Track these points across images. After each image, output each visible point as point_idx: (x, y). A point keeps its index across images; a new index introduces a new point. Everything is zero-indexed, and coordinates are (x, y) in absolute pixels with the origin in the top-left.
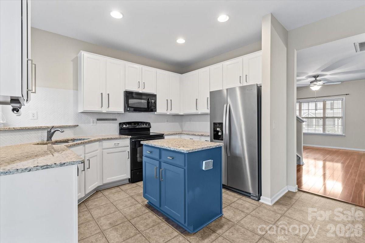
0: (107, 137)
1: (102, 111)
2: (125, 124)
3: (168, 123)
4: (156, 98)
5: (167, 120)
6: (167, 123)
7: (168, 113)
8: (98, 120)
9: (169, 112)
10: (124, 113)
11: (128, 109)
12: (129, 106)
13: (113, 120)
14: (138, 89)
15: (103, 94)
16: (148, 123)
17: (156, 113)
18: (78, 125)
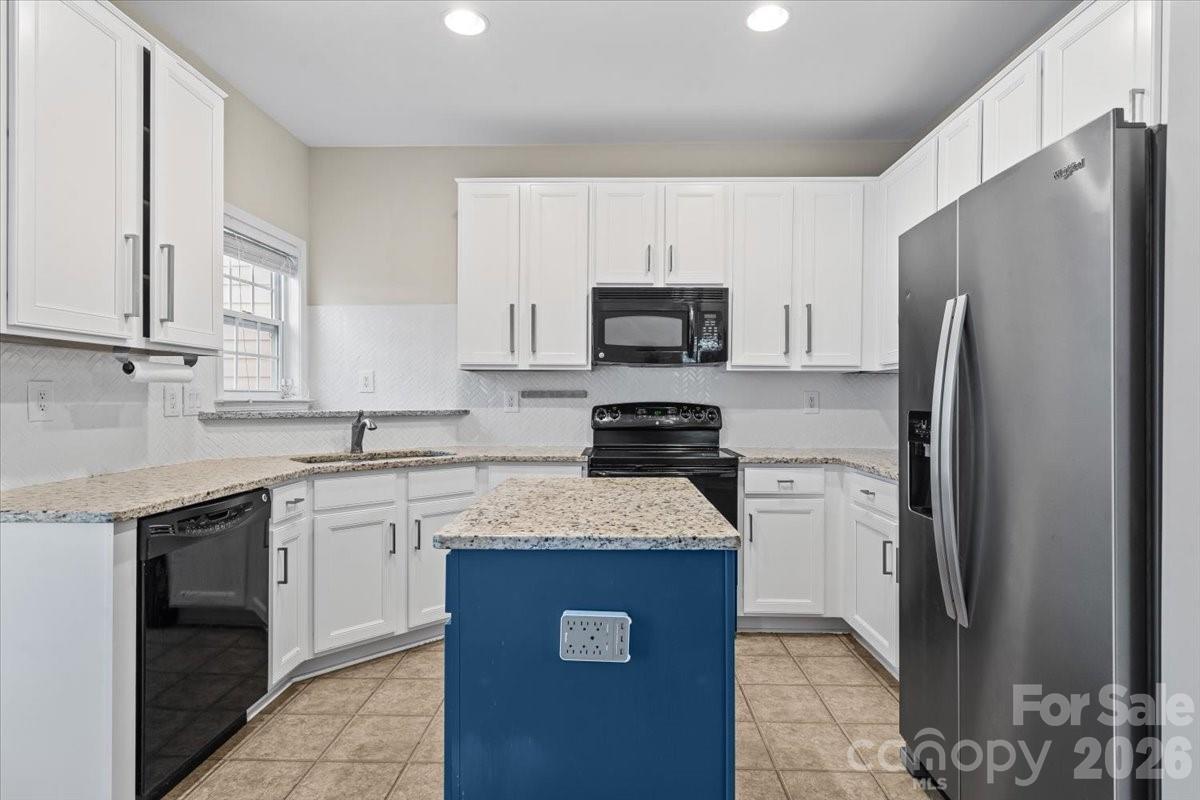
0: (500, 454)
1: (516, 366)
2: (613, 411)
3: (816, 410)
4: (726, 303)
5: (812, 399)
6: (809, 410)
7: (796, 367)
8: (526, 394)
9: (798, 362)
10: (593, 370)
11: (601, 355)
12: (607, 342)
13: (573, 394)
14: (646, 275)
15: (516, 308)
16: (709, 407)
17: (729, 368)
18: (466, 412)
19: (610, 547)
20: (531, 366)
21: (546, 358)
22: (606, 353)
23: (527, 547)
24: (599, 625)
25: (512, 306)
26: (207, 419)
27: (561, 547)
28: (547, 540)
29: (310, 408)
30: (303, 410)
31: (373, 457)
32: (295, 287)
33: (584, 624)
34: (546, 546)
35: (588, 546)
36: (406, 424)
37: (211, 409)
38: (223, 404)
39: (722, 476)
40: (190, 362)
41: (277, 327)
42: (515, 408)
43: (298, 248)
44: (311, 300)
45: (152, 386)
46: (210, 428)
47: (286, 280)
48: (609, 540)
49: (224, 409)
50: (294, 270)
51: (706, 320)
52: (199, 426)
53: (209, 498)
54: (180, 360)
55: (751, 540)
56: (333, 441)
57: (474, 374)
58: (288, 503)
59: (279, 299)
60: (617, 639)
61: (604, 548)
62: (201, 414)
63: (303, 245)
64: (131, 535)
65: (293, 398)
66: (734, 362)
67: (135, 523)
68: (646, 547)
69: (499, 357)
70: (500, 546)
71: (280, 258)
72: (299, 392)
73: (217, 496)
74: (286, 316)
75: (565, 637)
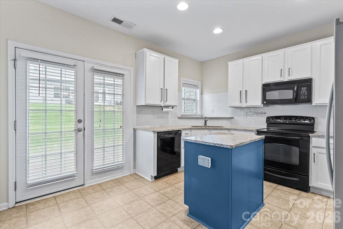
1: (242, 106)
2: (273, 118)
11: (265, 102)
12: (267, 99)
13: (261, 113)
14: (281, 78)
15: (242, 92)
16: (309, 117)
17: (313, 104)
18: (233, 118)
19: (206, 144)
20: (246, 106)
21: (250, 104)
22: (267, 102)
23: (193, 142)
24: (204, 159)
25: (241, 91)
26: (179, 118)
27: (198, 143)
28: (196, 141)
29: (201, 116)
30: (200, 116)
31: (208, 127)
32: (198, 91)
33: (202, 158)
34: (196, 142)
35: (203, 143)
36: (218, 120)
37: (180, 116)
38: (182, 115)
39: (303, 139)
40: (173, 108)
41: (195, 100)
42: (245, 117)
43: (199, 83)
44: (202, 93)
45: (169, 112)
46: (180, 120)
47: (197, 90)
48: (206, 143)
49: (183, 116)
50: (198, 88)
51: (302, 89)
52: (177, 119)
53: (168, 131)
54: (171, 107)
55: (314, 162)
56: (201, 123)
57: (235, 108)
58: (185, 134)
59: (196, 94)
60: (208, 163)
61: (205, 144)
62: (178, 117)
63: (200, 83)
64: (156, 135)
65: (198, 114)
66: (315, 102)
67: (157, 133)
68: (213, 145)
69: (238, 104)
70: (190, 141)
71: (196, 86)
72: (199, 113)
73: (170, 130)
74: (197, 98)
75: (199, 160)
